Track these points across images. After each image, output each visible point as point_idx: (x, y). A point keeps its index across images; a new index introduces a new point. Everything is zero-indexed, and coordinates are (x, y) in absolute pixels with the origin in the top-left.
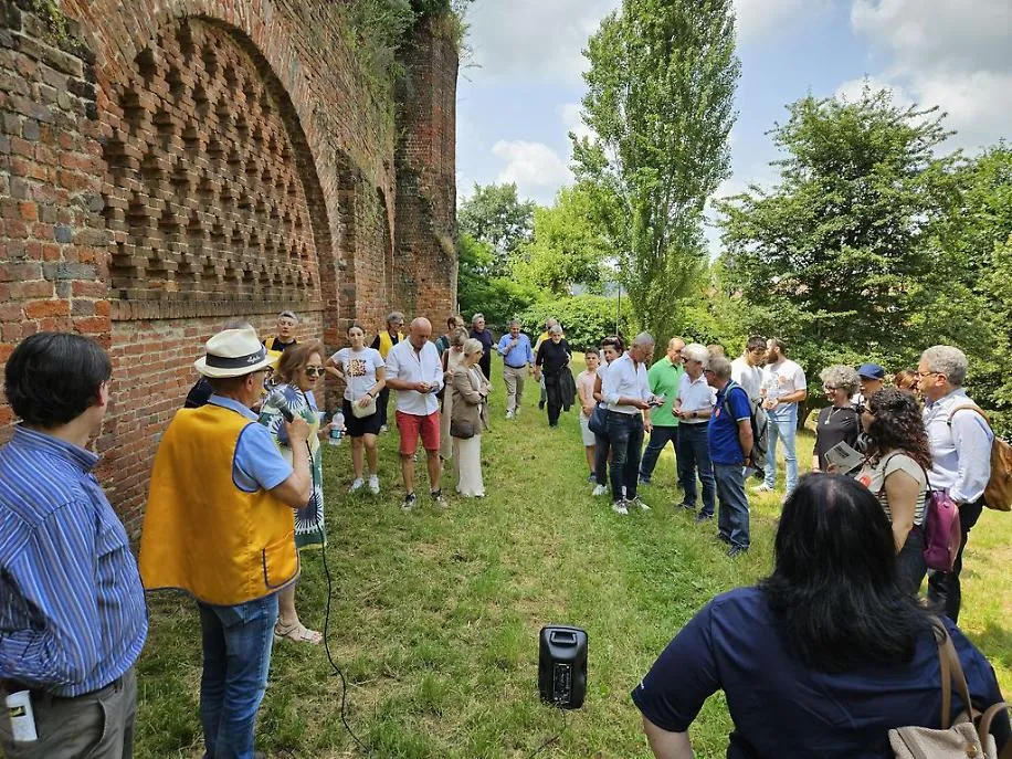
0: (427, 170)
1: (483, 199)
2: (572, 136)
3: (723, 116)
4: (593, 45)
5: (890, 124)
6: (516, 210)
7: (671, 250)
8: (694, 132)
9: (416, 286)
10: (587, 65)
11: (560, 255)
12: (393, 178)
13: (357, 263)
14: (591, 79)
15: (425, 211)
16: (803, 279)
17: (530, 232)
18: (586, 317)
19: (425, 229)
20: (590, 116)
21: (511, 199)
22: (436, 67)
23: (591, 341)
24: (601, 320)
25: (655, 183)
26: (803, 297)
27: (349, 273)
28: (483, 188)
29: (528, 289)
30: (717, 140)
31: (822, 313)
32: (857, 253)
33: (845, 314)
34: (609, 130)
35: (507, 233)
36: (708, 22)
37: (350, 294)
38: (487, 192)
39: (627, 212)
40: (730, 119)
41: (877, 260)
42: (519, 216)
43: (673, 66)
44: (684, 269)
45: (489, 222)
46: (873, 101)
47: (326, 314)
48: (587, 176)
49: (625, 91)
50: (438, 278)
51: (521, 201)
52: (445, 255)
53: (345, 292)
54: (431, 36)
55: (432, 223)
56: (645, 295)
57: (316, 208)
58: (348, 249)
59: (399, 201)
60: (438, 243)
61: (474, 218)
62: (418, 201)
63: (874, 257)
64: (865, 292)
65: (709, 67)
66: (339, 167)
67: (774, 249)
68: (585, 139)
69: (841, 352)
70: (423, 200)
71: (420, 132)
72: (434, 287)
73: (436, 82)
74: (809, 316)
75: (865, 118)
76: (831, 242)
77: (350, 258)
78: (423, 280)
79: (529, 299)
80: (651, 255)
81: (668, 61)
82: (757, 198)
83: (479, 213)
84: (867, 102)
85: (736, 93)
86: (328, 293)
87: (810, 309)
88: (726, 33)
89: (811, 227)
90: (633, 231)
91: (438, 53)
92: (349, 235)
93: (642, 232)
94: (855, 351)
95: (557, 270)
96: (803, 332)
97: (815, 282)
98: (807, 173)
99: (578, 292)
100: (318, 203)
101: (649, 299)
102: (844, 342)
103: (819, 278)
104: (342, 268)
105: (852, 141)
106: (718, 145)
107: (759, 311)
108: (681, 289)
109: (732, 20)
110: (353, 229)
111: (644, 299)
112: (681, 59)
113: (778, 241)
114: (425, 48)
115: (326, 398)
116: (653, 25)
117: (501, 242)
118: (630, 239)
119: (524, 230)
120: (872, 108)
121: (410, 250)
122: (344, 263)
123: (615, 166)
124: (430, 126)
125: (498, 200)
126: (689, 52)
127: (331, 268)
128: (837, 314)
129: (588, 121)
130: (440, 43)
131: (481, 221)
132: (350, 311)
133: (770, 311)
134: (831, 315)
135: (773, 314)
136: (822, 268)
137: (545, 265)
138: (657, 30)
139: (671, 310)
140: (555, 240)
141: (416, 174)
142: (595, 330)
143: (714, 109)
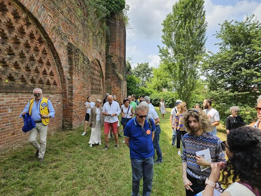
0: (115, 56)
1: (139, 67)
2: (158, 46)
3: (203, 38)
4: (164, 22)
5: (257, 27)
6: (148, 70)
7: (189, 77)
8: (194, 43)
9: (111, 88)
10: (163, 27)
11: (159, 81)
12: (104, 58)
13: (74, 77)
14: (164, 31)
15: (114, 67)
16: (229, 81)
17: (152, 75)
18: (166, 97)
19: (114, 72)
20: (164, 41)
21: (147, 67)
22: (117, 27)
23: (168, 104)
24: (171, 98)
25: (183, 57)
26: (230, 88)
27: (71, 81)
28: (140, 64)
29: (150, 90)
30: (202, 45)
31: (236, 93)
32: (248, 71)
33: (245, 93)
34: (169, 44)
35: (146, 75)
36: (197, 13)
37: (71, 88)
38: (140, 65)
39: (176, 67)
40: (205, 39)
41: (256, 74)
42: (149, 71)
43: (187, 25)
44: (193, 82)
45: (141, 73)
46: (250, 19)
47: (63, 94)
48: (164, 57)
49: (174, 33)
50: (117, 86)
51: (150, 67)
52: (119, 79)
53: (70, 87)
54: (116, 19)
55: (116, 70)
56: (181, 90)
57: (57, 59)
58: (71, 73)
59: (107, 64)
60: (117, 76)
61: (137, 72)
62: (112, 64)
63: (255, 72)
64: (252, 86)
65: (198, 25)
66: (68, 47)
67: (218, 73)
68: (163, 48)
69: (245, 107)
70: (113, 64)
71: (113, 45)
72: (116, 89)
73: (117, 32)
74: (232, 94)
75: (247, 26)
76: (238, 68)
77: (71, 76)
78: (113, 86)
79: (150, 92)
80: (183, 78)
81: (185, 24)
82: (210, 55)
83: (139, 70)
84: (248, 19)
85: (206, 31)
86: (64, 87)
87: (231, 91)
88: (203, 15)
89: (231, 63)
90: (177, 72)
91: (118, 24)
92: (71, 69)
93: (180, 72)
94: (250, 106)
95: (159, 85)
96: (230, 100)
97: (233, 82)
98: (228, 47)
99: (165, 90)
100: (57, 58)
101: (183, 91)
102: (246, 103)
103: (235, 81)
104: (69, 79)
105: (243, 34)
106: (202, 46)
107: (213, 92)
108: (192, 89)
109: (204, 12)
110: (72, 67)
111: (181, 92)
112: (189, 23)
113: (220, 70)
114: (113, 22)
115: (63, 122)
116: (181, 14)
117: (144, 78)
118: (176, 74)
119: (151, 75)
120: (250, 21)
121: (110, 78)
122: (69, 78)
123: (171, 54)
124: (115, 43)
125: (143, 67)
126: (192, 21)
127: (64, 79)
128: (242, 93)
129: (163, 42)
130: (119, 21)
131: (139, 73)
132: (71, 93)
133: (217, 92)
134: (240, 93)
135: (218, 93)
136: (236, 78)
137: (155, 83)
138: (182, 16)
139: (189, 95)
140: (158, 77)
141: (112, 56)
142: (169, 101)
143: (200, 36)
